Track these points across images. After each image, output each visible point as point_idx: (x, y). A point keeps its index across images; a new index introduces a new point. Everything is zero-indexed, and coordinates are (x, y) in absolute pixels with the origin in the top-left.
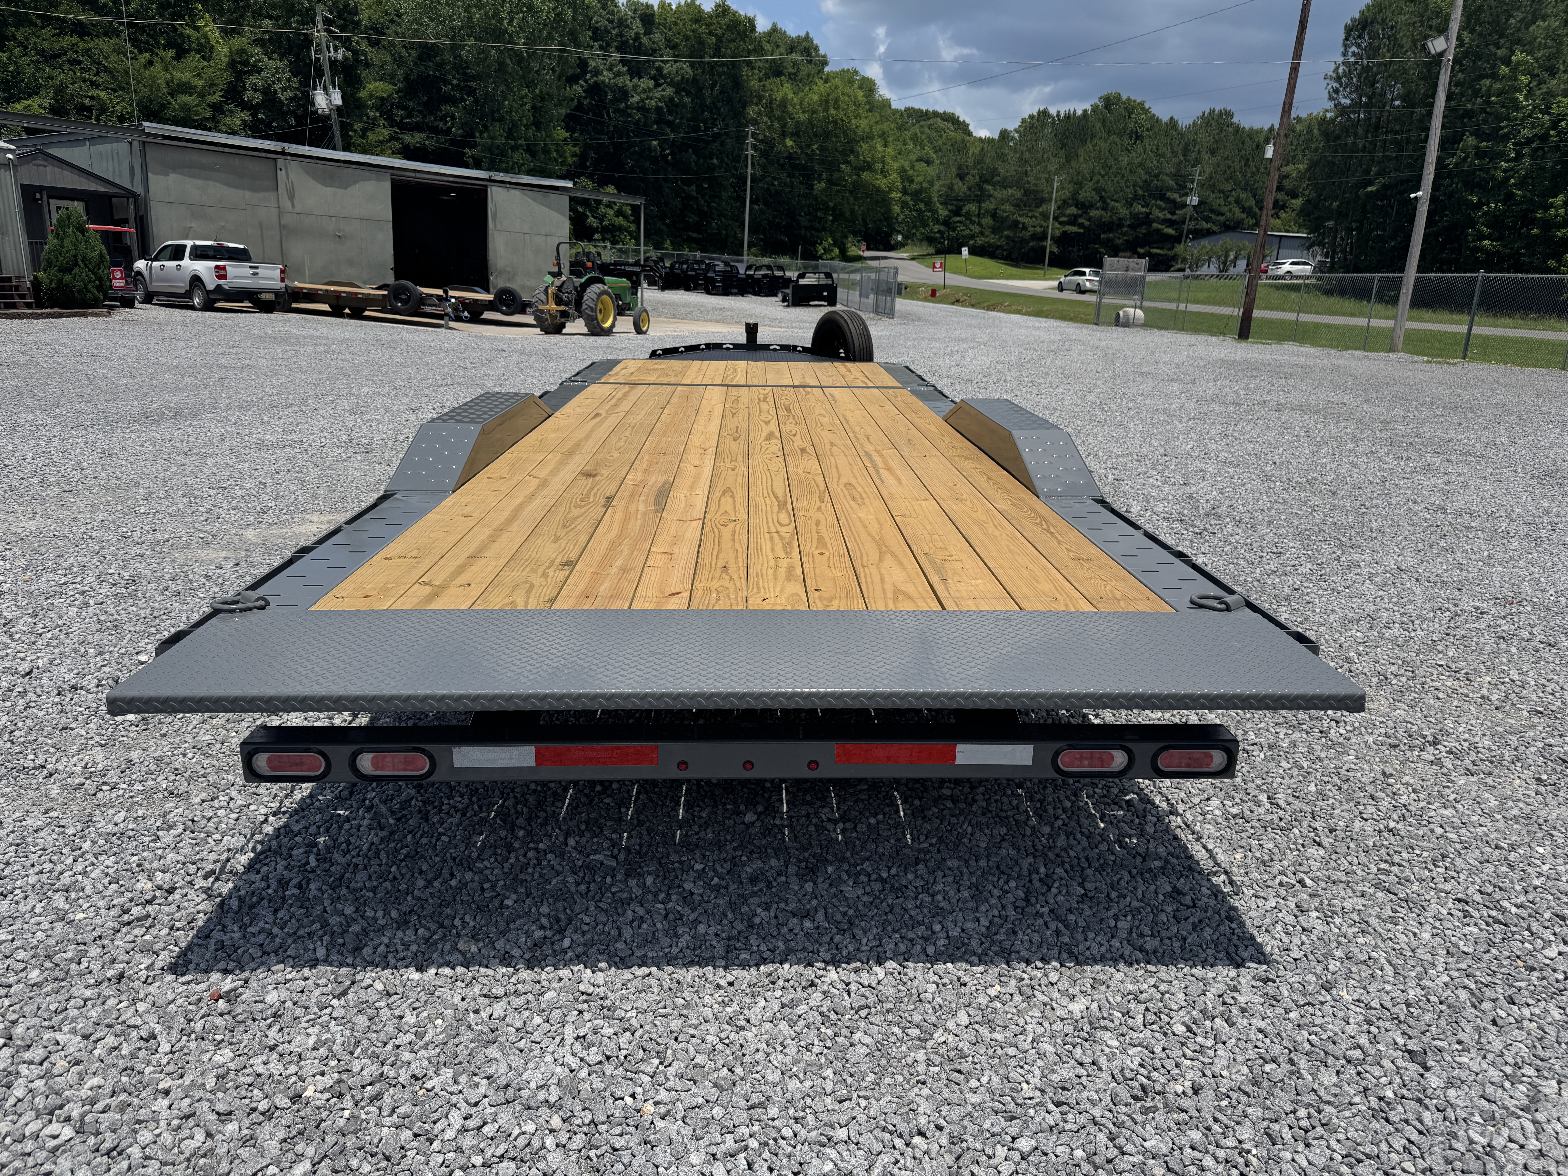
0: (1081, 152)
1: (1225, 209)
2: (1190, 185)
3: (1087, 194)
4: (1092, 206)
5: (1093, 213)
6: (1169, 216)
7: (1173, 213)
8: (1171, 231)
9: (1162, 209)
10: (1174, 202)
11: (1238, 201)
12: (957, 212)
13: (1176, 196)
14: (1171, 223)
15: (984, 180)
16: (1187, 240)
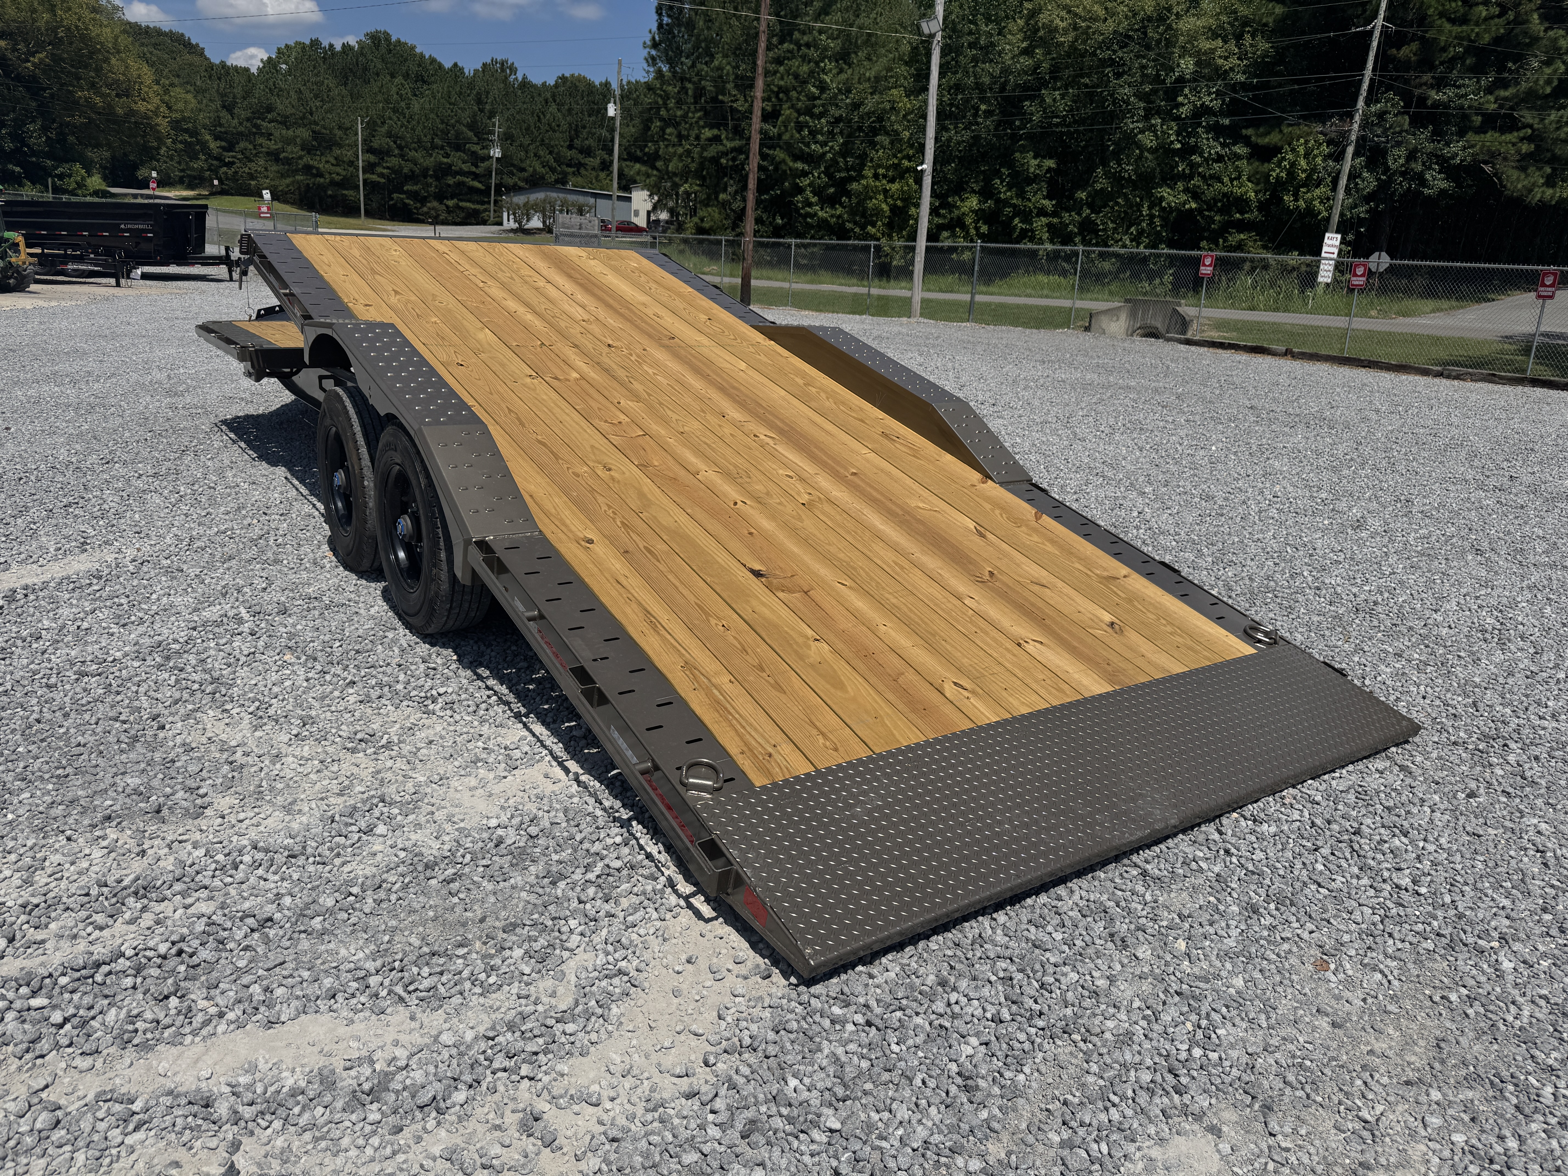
1: (526, 164)
2: (491, 137)
3: (381, 140)
4: (388, 153)
5: (393, 161)
6: (474, 169)
7: (476, 166)
8: (476, 184)
9: (464, 161)
10: (474, 153)
11: (536, 156)
13: (476, 148)
14: (476, 176)
16: (498, 193)
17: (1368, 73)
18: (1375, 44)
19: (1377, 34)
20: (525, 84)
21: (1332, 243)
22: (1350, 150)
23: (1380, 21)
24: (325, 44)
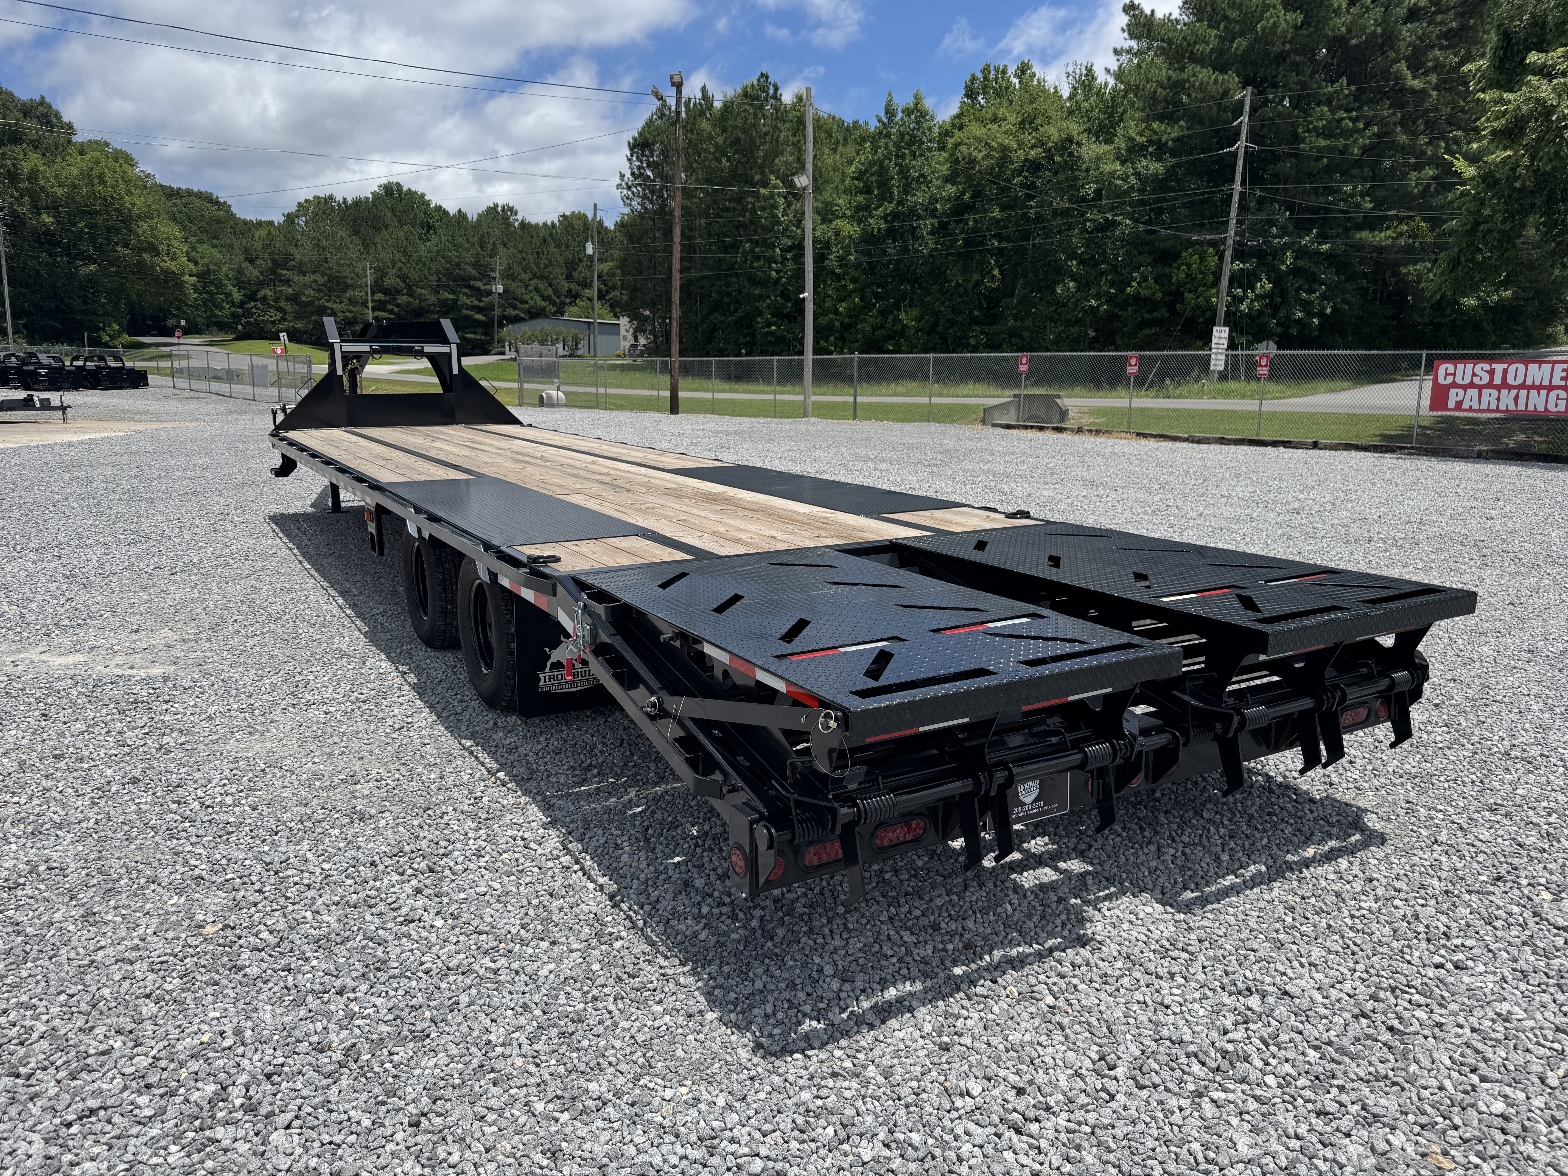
0: (378, 239)
1: (526, 297)
2: (493, 275)
3: (391, 281)
4: (398, 293)
5: (402, 299)
6: (477, 303)
7: (480, 301)
8: (480, 317)
9: (469, 297)
10: (478, 289)
11: (537, 289)
12: (252, 297)
13: (480, 284)
14: (480, 310)
15: (276, 265)
16: (501, 325)
17: (1237, 187)
18: (1240, 163)
19: (1241, 154)
20: (524, 225)
21: (1221, 335)
22: (1228, 254)
23: (1242, 143)
24: (339, 198)
